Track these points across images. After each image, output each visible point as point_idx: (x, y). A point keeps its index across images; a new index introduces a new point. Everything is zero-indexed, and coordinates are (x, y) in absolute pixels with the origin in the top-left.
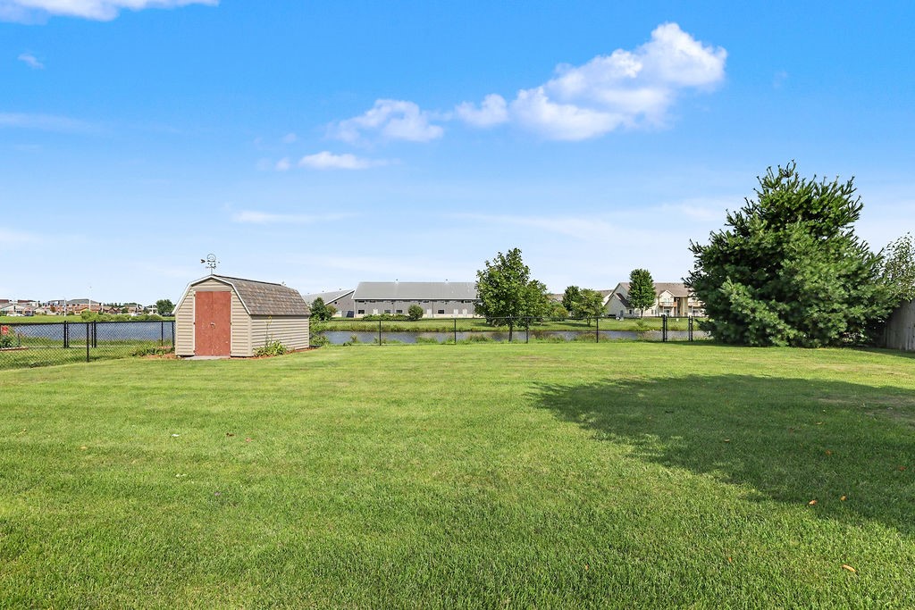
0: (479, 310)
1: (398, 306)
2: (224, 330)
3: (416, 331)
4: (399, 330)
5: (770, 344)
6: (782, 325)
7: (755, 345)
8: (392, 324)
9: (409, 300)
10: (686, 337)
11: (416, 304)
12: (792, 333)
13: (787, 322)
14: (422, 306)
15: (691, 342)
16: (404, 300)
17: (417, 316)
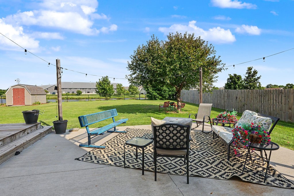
0: (97, 92)
1: (72, 90)
2: (23, 98)
3: (79, 99)
4: (73, 99)
5: (156, 100)
6: (158, 96)
7: (154, 100)
8: (70, 97)
9: (77, 89)
10: (144, 99)
11: (79, 90)
12: (160, 97)
13: (159, 95)
14: (81, 90)
15: (145, 100)
16: (75, 89)
17: (80, 94)
